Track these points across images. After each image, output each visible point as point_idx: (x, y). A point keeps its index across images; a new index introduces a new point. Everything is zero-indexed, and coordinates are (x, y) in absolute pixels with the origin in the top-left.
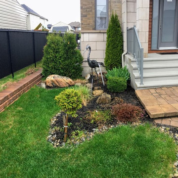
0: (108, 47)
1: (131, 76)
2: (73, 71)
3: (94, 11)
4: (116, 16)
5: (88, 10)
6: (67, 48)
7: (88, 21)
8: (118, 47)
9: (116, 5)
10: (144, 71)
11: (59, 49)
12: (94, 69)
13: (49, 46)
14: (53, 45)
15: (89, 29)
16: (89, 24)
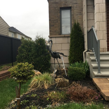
0: (71, 46)
1: (90, 68)
2: (42, 66)
3: (59, 22)
4: (78, 24)
5: (55, 21)
6: (38, 48)
7: (55, 29)
8: (79, 46)
9: (78, 17)
10: (101, 62)
11: (31, 49)
12: (56, 59)
13: (23, 47)
14: (26, 46)
15: (55, 35)
16: (56, 31)
